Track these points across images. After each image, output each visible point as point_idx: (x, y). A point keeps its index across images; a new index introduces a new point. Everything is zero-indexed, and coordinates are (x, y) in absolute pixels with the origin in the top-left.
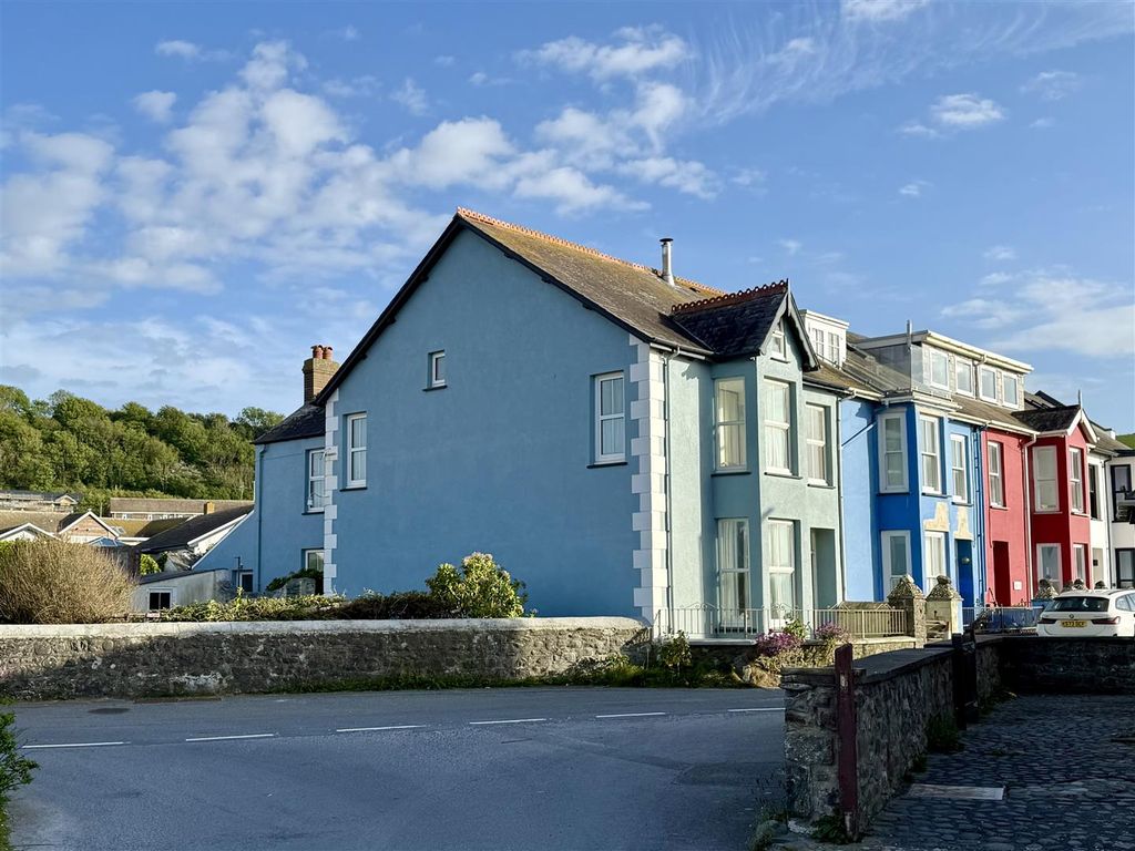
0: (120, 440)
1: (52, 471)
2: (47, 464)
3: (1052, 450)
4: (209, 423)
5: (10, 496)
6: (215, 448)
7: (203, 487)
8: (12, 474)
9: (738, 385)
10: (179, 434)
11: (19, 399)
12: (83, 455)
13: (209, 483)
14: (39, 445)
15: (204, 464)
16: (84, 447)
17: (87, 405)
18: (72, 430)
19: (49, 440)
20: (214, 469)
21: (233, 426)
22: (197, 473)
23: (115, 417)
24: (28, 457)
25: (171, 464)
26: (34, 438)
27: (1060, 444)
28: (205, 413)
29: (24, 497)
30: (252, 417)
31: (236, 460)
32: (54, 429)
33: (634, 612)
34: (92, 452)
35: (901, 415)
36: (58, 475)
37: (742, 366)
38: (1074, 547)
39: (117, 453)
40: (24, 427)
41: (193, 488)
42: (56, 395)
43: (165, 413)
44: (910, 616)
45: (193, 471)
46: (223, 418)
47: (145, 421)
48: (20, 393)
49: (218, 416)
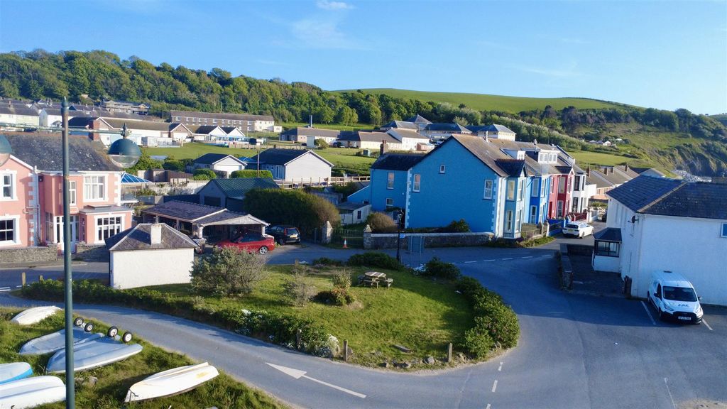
0: (162, 80)
1: (135, 93)
2: (133, 90)
3: (564, 178)
4: (198, 73)
5: (119, 103)
6: (203, 86)
7: (198, 103)
8: (119, 94)
9: (514, 182)
10: (187, 79)
11: (116, 59)
12: (148, 87)
13: (201, 101)
14: (129, 81)
15: (198, 93)
16: (148, 83)
17: (146, 63)
18: (142, 75)
19: (132, 79)
20: (202, 95)
21: (208, 75)
22: (196, 96)
23: (158, 69)
24: (125, 86)
25: (185, 93)
26: (126, 78)
27: (567, 177)
28: (196, 69)
29: (125, 104)
30: (216, 73)
31: (212, 92)
32: (134, 74)
33: (492, 231)
34: (151, 85)
35: (538, 179)
36: (138, 95)
37: (515, 178)
38: (567, 201)
39: (162, 87)
40: (120, 72)
41: (195, 103)
42: (131, 58)
43: (179, 68)
44: (541, 230)
45: (194, 95)
46: (205, 72)
47: (170, 71)
48: (115, 56)
49: (202, 71)
